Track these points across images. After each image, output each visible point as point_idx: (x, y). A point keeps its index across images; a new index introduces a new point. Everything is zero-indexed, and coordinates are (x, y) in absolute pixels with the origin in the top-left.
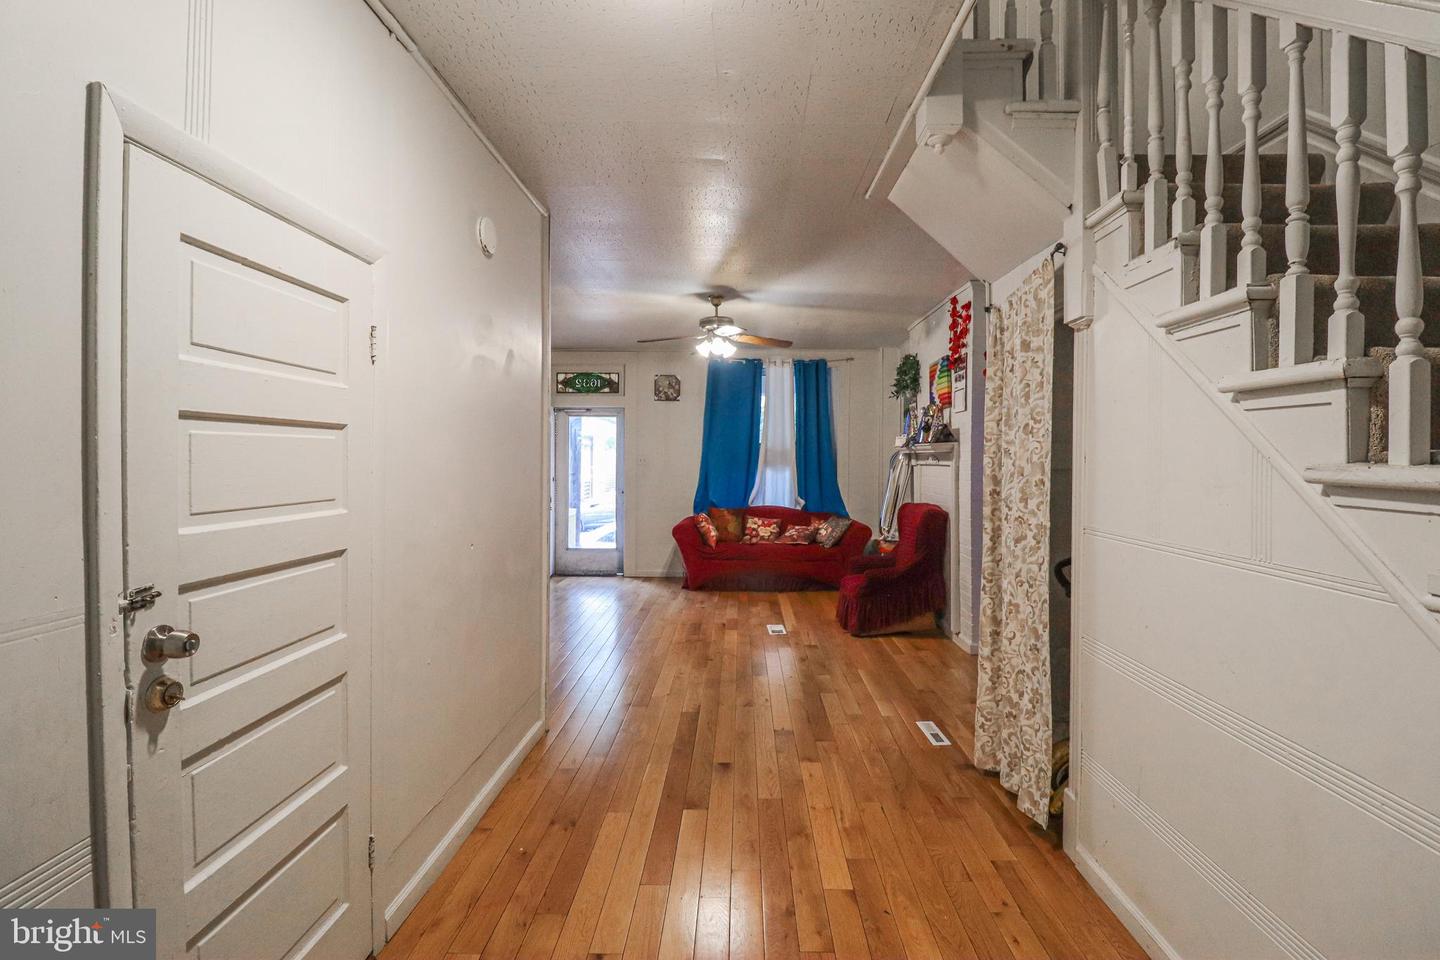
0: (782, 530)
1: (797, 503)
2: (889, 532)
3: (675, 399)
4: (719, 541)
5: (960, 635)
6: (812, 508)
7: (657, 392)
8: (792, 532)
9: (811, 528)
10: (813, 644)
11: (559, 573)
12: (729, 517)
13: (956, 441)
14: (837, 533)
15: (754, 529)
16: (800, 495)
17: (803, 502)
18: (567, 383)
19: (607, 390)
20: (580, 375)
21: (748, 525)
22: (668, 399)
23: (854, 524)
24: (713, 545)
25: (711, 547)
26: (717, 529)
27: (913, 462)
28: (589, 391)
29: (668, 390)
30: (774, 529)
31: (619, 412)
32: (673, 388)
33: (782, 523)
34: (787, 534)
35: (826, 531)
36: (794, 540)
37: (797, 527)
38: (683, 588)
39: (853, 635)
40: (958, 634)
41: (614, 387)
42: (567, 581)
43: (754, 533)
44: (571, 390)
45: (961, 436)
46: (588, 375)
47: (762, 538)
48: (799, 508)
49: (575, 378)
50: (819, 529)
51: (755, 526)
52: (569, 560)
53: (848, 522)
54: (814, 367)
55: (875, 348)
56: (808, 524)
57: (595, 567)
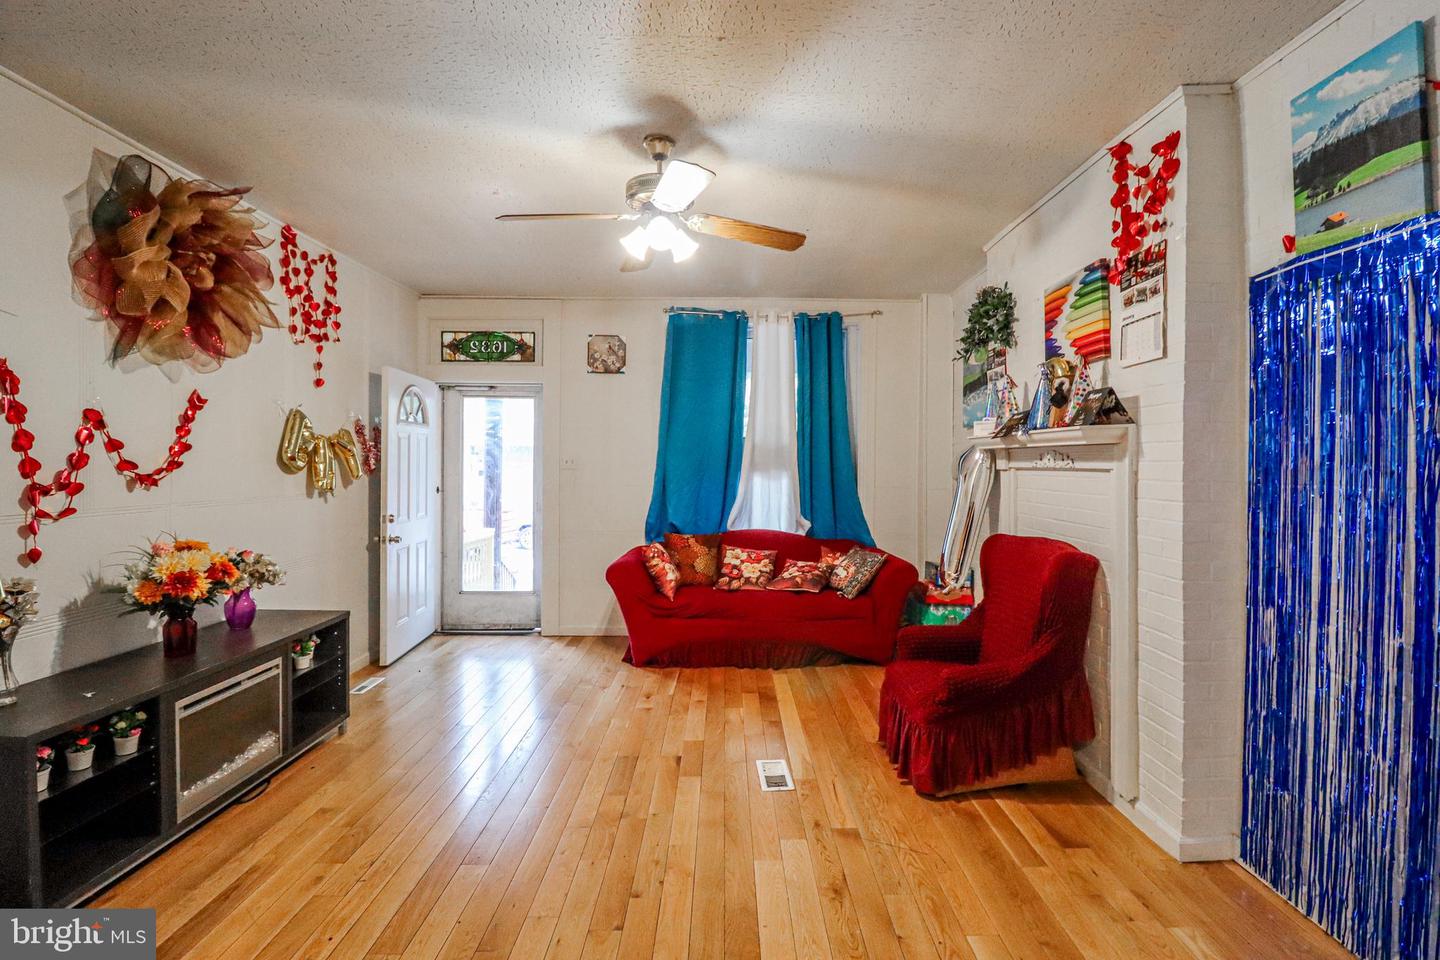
0: (778, 567)
1: (799, 525)
2: (957, 579)
3: (618, 371)
4: (681, 586)
5: (1137, 805)
6: (821, 535)
7: (591, 360)
8: (793, 571)
9: (822, 565)
10: (849, 825)
11: (447, 630)
12: (697, 548)
13: (1130, 421)
14: (866, 574)
15: (735, 567)
16: (804, 513)
17: (807, 524)
18: (456, 346)
19: (517, 357)
20: (476, 334)
21: (726, 561)
22: (607, 371)
23: (891, 561)
24: (671, 594)
25: (668, 598)
26: (678, 567)
27: (1001, 464)
28: (489, 358)
29: (608, 360)
30: (765, 566)
31: (534, 391)
32: (615, 353)
33: (777, 556)
34: (786, 575)
35: (846, 572)
36: (797, 585)
37: (800, 564)
38: (624, 660)
39: (920, 792)
40: (1133, 801)
41: (526, 352)
42: (454, 641)
43: (735, 572)
44: (463, 357)
45: (1143, 411)
46: (488, 335)
47: (748, 580)
48: (802, 533)
49: (468, 340)
50: (832, 568)
51: (737, 562)
52: (461, 612)
53: (880, 558)
54: (824, 325)
55: (917, 297)
56: (817, 558)
57: (502, 619)
